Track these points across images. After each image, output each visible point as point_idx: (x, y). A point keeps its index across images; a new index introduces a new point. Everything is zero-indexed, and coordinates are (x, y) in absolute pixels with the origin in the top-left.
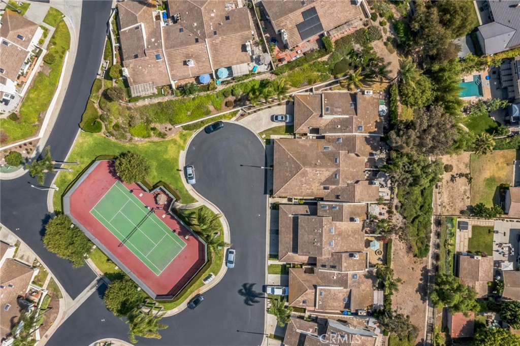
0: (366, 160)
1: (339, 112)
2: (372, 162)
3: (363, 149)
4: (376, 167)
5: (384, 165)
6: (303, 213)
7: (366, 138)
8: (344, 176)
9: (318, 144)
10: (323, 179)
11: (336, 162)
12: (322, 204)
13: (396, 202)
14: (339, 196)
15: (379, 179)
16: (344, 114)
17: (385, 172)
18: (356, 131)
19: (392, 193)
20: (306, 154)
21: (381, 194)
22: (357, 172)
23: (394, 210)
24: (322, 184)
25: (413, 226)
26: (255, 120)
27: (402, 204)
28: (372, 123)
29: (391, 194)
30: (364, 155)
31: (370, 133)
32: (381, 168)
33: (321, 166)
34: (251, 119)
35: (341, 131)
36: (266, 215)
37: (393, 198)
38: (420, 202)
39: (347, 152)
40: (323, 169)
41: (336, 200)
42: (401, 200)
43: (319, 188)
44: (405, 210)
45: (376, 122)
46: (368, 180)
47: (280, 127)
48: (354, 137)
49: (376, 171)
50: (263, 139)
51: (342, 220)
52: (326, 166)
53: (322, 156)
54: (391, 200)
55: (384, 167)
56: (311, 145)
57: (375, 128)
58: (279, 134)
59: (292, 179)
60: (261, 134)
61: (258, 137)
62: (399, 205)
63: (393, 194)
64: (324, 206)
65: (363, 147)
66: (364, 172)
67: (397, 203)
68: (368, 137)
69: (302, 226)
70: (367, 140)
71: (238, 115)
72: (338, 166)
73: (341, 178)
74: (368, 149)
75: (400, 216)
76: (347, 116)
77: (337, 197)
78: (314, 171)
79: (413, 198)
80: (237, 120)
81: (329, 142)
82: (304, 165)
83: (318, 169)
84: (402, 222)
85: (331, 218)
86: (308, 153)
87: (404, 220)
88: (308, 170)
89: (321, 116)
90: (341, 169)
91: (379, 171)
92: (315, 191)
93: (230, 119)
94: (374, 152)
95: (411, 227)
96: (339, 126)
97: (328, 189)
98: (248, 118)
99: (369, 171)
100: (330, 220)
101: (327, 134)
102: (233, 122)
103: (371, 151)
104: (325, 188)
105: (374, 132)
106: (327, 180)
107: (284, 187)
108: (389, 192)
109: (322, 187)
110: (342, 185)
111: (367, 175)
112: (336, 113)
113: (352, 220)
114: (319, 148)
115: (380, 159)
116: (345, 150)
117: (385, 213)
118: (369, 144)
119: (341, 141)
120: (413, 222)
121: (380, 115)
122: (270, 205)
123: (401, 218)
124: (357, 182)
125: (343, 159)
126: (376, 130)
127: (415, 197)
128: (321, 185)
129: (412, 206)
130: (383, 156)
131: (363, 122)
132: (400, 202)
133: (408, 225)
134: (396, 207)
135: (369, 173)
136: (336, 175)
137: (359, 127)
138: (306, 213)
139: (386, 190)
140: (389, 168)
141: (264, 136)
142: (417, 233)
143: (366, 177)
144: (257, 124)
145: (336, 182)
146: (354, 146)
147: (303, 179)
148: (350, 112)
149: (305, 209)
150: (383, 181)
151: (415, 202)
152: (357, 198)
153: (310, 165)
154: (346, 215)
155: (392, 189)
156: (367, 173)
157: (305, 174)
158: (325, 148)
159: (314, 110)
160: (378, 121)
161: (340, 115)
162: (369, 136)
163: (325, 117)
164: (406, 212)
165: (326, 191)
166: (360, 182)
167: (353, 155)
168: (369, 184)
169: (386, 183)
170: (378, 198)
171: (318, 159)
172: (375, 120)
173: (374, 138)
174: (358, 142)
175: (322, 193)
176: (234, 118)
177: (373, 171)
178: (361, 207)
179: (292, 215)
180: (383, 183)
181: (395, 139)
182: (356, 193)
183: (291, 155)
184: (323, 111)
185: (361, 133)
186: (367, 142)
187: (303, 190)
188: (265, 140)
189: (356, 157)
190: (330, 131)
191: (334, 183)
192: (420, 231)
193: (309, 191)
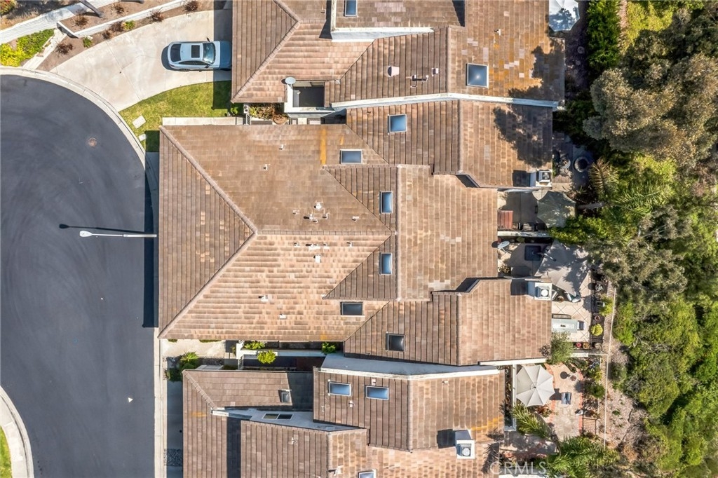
0: (501, 202)
1: (395, 14)
2: (521, 206)
3: (487, 155)
4: (540, 226)
5: (569, 220)
6: (267, 401)
7: (499, 113)
8: (415, 262)
9: (319, 142)
10: (337, 274)
11: (383, 206)
12: (331, 375)
13: (610, 350)
14: (399, 337)
15: (552, 272)
16: (415, 21)
17: (573, 245)
18: (460, 87)
19: (597, 319)
20: (271, 182)
21: (556, 326)
22: (469, 245)
23: (603, 381)
24: (332, 293)
25: (671, 435)
26: (106, 66)
27: (632, 359)
28: (522, 56)
29: (592, 325)
30: (494, 181)
31: (514, 93)
32: (559, 229)
33: (324, 224)
34: (92, 61)
35: (401, 86)
36: (153, 397)
37: (600, 339)
38: (697, 350)
39: (426, 167)
40: (335, 238)
41: (390, 353)
42: (628, 344)
43: (323, 308)
44: (642, 379)
45: (538, 52)
46: (509, 274)
47: (194, 89)
48: (454, 109)
49: (538, 240)
50: (137, 132)
51: (403, 445)
52: (346, 224)
53: (333, 187)
54: (593, 345)
55: (569, 226)
56: (293, 146)
57: (535, 75)
58: (192, 111)
59: (218, 277)
60: (129, 112)
61: (121, 126)
62: (622, 359)
63: (602, 322)
64: (337, 384)
65: (487, 149)
66: (495, 245)
67: (615, 354)
68: (507, 110)
69: (253, 460)
70: (503, 121)
71: (49, 49)
72: (391, 223)
73: (403, 269)
74: (508, 157)
75: (624, 398)
76: (427, 30)
77: (393, 342)
78: (300, 245)
79: (673, 337)
80: (46, 65)
81: (362, 133)
82: (260, 223)
83: (314, 238)
84: (631, 420)
85: (363, 432)
86: (281, 175)
87: (639, 414)
88: (278, 239)
89: (326, 33)
90: (403, 234)
91: (549, 241)
92: (309, 318)
93: (22, 62)
94: (532, 170)
95: (663, 437)
96: (396, 71)
97: (360, 313)
98: (83, 59)
99: (514, 240)
100: (360, 443)
101: (353, 104)
102: (32, 75)
103: (521, 165)
104: (347, 309)
105: (532, 93)
106: (351, 277)
107: (191, 306)
108: (586, 316)
109: (335, 304)
110: (408, 295)
111: (507, 256)
112: (384, 18)
113: (446, 439)
114: (323, 156)
115: (553, 197)
116: (419, 159)
117: (572, 390)
118: (510, 139)
119: (404, 126)
120: (667, 419)
121: (550, 32)
122: (165, 365)
123: (627, 406)
124: (467, 285)
125: (409, 198)
126: (538, 83)
127: (678, 331)
128: (328, 297)
129: (668, 367)
130: (564, 185)
131: (486, 50)
132: (624, 349)
133: (654, 431)
134: (613, 371)
135: (513, 247)
136: (383, 258)
137: (471, 72)
138: (278, 403)
139: (577, 310)
140: (588, 230)
141: (139, 122)
142: (681, 455)
143: (500, 263)
144: (116, 79)
145: (386, 288)
146: (453, 143)
147: (263, 276)
148: (435, 14)
149: (278, 388)
150: (567, 279)
151: (679, 350)
152: (467, 350)
153: (284, 222)
154: (421, 421)
155: (595, 305)
156: (506, 249)
157: (265, 257)
158: (344, 156)
159: (299, 12)
160: (547, 50)
161: (396, 24)
162: (513, 106)
163: (341, 35)
164: (647, 387)
165: (353, 318)
166: (479, 286)
167: (449, 180)
168: (513, 293)
169: (576, 288)
170: (547, 342)
171: (315, 199)
172: (533, 48)
173: (530, 115)
174: (467, 130)
175: (334, 326)
176: (36, 61)
177: (528, 240)
178: (481, 385)
179: (227, 408)
180: (567, 287)
181: (628, 100)
182: (464, 330)
183: (214, 183)
184: (334, 12)
185: (481, 92)
186: (503, 131)
187: (266, 318)
188: (143, 137)
189: (463, 188)
190: (363, 90)
191: (377, 293)
192: (693, 446)
193: (288, 321)
